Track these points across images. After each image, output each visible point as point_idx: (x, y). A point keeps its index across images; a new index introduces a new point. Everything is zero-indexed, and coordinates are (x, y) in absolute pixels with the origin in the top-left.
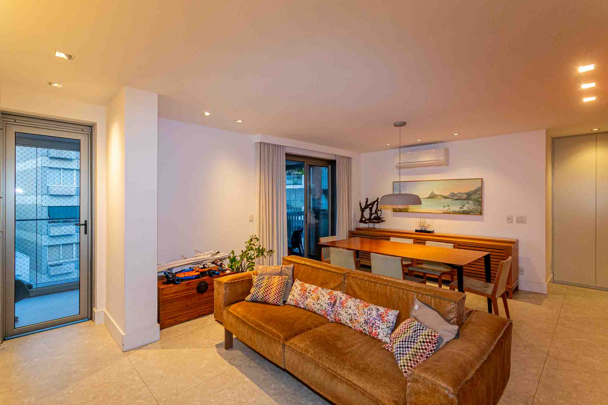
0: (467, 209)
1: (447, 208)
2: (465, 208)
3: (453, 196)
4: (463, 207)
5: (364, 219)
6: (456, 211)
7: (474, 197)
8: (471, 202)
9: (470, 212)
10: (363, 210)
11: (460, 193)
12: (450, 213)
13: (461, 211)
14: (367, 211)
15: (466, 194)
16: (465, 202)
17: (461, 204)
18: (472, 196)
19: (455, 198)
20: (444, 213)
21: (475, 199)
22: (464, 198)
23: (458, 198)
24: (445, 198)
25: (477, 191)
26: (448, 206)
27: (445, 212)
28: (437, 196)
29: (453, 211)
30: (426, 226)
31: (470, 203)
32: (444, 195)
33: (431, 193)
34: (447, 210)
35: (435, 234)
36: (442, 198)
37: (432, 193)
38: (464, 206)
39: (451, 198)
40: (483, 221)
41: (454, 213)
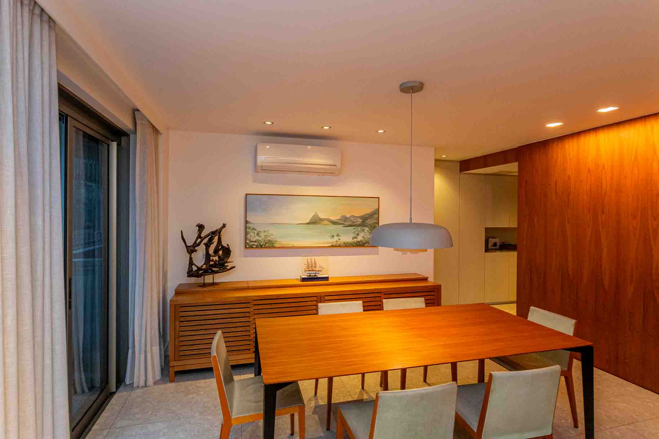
0: (361, 239)
1: (336, 238)
2: (360, 238)
3: (345, 221)
4: (357, 237)
5: (195, 268)
6: (347, 242)
7: (370, 222)
8: (366, 229)
9: (366, 243)
10: (191, 250)
11: (353, 216)
12: (340, 246)
13: (354, 243)
14: (201, 250)
15: (361, 217)
16: (360, 229)
17: (354, 233)
18: (368, 221)
19: (346, 223)
20: (332, 246)
21: (371, 225)
22: (359, 223)
23: (350, 223)
24: (334, 223)
25: (374, 214)
26: (338, 235)
27: (334, 244)
28: (322, 220)
29: (344, 243)
30: (317, 269)
31: (365, 231)
32: (333, 218)
33: (314, 216)
34: (337, 241)
35: (330, 281)
36: (329, 223)
37: (316, 216)
38: (358, 235)
39: (343, 224)
40: (378, 254)
41: (347, 245)
